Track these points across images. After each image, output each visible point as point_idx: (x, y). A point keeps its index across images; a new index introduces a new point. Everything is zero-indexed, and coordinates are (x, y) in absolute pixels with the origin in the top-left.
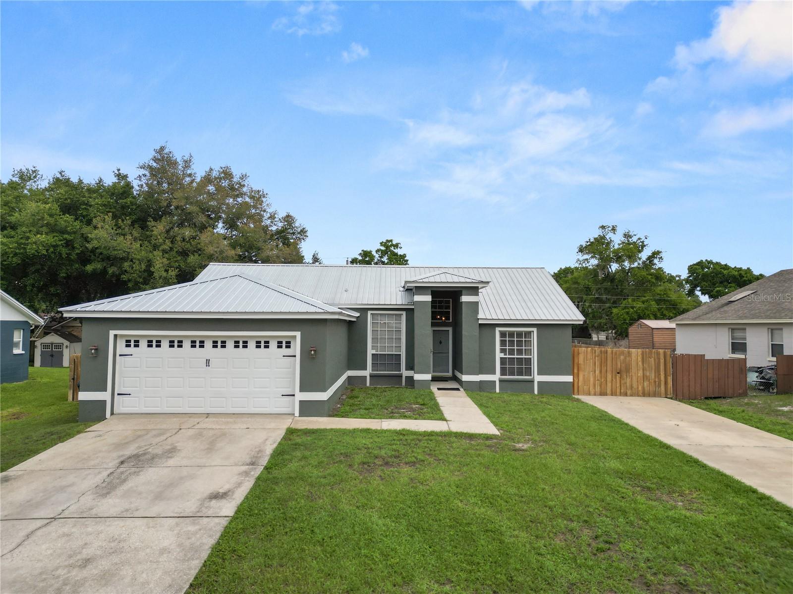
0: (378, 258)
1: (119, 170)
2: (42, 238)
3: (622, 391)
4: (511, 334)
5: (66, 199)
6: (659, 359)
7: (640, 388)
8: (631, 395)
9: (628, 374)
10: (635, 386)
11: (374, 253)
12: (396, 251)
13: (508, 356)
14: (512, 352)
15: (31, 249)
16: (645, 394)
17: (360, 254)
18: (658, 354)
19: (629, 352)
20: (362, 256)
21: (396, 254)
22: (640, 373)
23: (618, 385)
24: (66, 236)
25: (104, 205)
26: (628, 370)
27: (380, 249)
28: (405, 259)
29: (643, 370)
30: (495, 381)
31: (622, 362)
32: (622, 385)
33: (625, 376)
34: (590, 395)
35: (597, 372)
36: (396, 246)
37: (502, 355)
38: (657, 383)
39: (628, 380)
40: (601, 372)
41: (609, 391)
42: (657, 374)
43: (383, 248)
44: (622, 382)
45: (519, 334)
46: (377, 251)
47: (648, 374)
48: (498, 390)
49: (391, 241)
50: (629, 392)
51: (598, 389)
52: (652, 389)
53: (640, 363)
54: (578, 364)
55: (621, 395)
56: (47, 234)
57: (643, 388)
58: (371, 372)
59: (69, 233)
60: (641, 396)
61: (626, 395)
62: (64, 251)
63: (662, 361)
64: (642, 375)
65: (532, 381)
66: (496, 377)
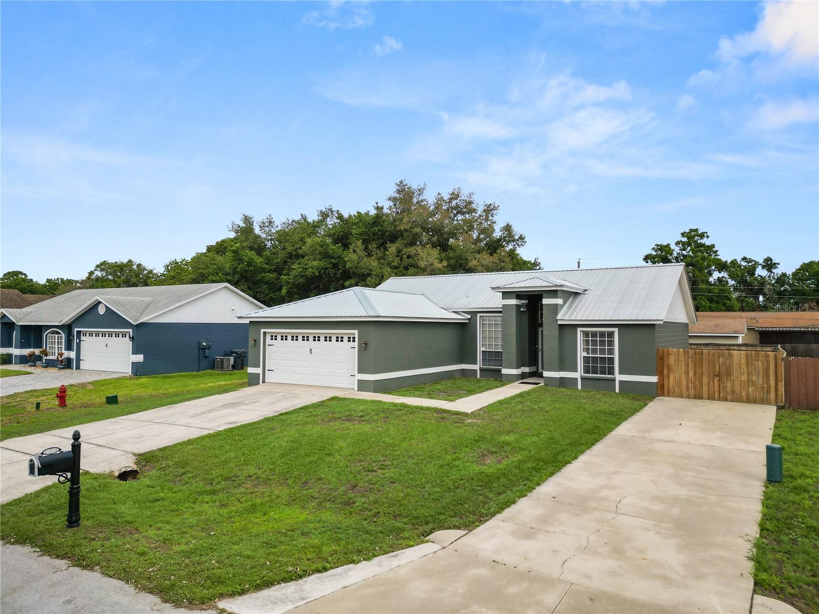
0: (679, 251)
1: (377, 203)
2: (316, 263)
3: (721, 396)
4: (594, 334)
5: (340, 232)
6: (768, 362)
7: (744, 393)
8: (732, 401)
9: (728, 378)
10: (737, 390)
11: (673, 246)
12: (703, 241)
13: (590, 355)
14: (594, 351)
15: (309, 272)
16: (749, 400)
17: (654, 248)
18: (767, 357)
19: (730, 354)
20: (656, 251)
21: (703, 245)
22: (744, 377)
23: (716, 389)
24: (332, 260)
25: (361, 234)
26: (729, 373)
27: (681, 241)
28: (714, 249)
29: (748, 374)
30: (577, 378)
31: (721, 364)
32: (721, 390)
33: (725, 380)
34: (682, 397)
35: (691, 374)
36: (702, 236)
37: (585, 354)
38: (766, 389)
39: (729, 385)
40: (695, 374)
41: (705, 394)
42: (765, 380)
43: (685, 239)
44: (722, 386)
45: (602, 334)
46: (677, 243)
47: (754, 379)
48: (580, 387)
49: (696, 230)
50: (729, 398)
51: (692, 392)
52: (758, 395)
53: (744, 367)
54: (668, 366)
55: (719, 399)
56: (320, 260)
57: (747, 393)
58: (481, 366)
59: (335, 258)
60: (744, 402)
61: (726, 400)
62: (332, 271)
63: (772, 365)
64: (746, 379)
65: (614, 380)
66: (578, 375)
